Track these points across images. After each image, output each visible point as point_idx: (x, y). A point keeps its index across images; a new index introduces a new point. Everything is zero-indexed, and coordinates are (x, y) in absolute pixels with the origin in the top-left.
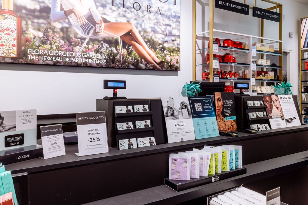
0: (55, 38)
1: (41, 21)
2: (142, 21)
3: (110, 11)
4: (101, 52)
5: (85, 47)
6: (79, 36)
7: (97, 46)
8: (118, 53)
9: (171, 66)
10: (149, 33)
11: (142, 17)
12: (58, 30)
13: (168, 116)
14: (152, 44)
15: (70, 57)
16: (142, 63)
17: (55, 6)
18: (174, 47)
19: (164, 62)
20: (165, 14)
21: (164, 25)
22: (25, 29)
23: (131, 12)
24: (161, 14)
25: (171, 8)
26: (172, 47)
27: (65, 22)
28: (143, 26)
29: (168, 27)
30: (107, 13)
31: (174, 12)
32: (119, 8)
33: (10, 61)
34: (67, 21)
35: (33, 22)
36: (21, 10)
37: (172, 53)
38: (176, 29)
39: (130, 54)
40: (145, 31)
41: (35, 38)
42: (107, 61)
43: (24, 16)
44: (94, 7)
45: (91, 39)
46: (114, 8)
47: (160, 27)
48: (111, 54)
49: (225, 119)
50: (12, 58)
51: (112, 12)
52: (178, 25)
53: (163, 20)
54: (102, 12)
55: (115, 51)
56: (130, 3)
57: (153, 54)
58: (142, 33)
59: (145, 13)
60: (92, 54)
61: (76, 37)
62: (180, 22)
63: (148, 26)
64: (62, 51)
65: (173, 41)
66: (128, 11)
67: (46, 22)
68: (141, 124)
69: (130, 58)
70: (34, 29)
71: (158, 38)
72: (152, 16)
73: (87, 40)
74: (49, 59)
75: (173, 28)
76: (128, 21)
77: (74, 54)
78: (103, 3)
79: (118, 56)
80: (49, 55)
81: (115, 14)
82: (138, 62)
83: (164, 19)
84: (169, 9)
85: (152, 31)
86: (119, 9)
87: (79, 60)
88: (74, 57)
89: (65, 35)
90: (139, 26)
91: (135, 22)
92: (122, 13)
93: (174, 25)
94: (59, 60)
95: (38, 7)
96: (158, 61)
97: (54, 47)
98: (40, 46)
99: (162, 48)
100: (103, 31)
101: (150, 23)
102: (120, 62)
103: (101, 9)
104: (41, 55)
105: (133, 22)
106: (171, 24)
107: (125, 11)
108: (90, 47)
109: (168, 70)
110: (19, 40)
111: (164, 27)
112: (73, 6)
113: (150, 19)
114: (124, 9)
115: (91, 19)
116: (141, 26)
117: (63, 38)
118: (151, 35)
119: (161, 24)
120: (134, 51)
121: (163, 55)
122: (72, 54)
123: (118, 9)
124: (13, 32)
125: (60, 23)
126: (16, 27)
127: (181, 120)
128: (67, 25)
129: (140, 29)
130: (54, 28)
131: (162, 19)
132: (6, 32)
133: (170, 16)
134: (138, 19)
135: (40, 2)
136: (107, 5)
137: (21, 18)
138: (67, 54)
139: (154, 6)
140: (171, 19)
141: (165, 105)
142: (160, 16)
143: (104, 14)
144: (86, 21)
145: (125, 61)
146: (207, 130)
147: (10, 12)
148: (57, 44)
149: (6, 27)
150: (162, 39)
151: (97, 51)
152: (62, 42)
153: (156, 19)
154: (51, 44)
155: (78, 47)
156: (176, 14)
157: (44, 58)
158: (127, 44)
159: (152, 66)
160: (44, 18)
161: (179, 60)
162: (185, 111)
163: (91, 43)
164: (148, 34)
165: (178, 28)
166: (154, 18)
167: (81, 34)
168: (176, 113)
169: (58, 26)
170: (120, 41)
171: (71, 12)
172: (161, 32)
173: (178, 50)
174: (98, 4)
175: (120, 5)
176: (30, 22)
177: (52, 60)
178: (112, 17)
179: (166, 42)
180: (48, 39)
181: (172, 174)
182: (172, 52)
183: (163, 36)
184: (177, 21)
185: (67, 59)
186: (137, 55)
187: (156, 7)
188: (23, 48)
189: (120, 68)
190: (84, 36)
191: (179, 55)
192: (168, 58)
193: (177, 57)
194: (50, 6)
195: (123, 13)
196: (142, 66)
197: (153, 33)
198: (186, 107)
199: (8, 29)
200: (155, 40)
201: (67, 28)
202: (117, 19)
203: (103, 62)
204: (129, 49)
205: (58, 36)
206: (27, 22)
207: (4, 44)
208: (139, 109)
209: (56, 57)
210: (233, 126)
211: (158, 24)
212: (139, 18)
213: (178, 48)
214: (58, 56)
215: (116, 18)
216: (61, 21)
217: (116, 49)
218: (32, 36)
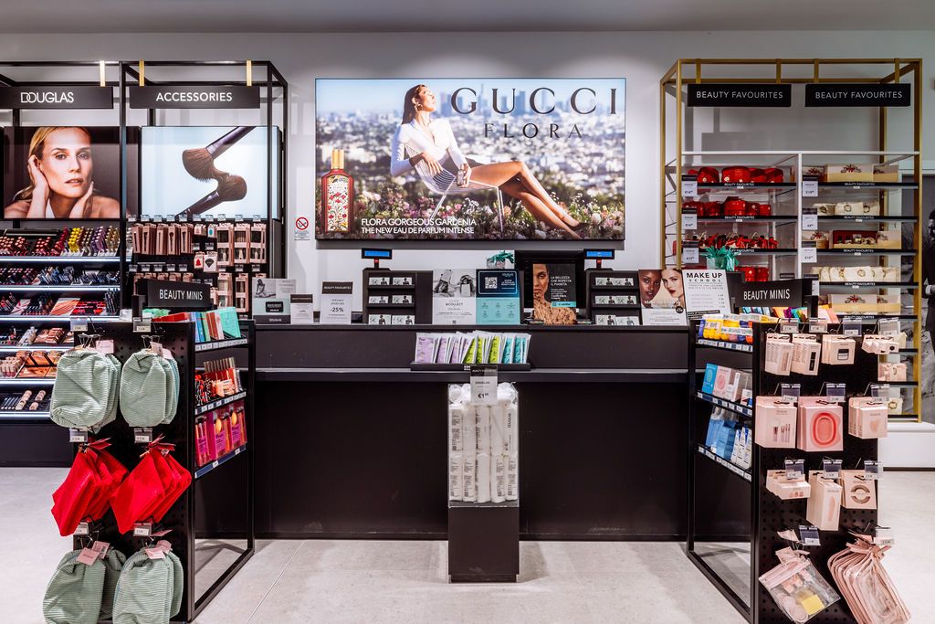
0: (397, 200)
1: (378, 178)
2: (540, 155)
3: (481, 147)
4: (467, 216)
5: (441, 210)
6: (430, 193)
7: (460, 206)
8: (496, 214)
9: (603, 231)
10: (556, 174)
11: (541, 148)
12: (401, 188)
13: (437, 292)
14: (562, 194)
15: (418, 226)
16: (540, 228)
17: (396, 154)
18: (611, 195)
19: (587, 225)
20: (590, 134)
21: (586, 156)
22: (358, 192)
23: (520, 142)
24: (580, 136)
25: (602, 121)
26: (605, 194)
27: (410, 174)
28: (543, 163)
29: (596, 159)
30: (475, 151)
31: (611, 127)
32: (498, 138)
33: (340, 237)
34: (413, 172)
35: (367, 181)
36: (353, 166)
37: (605, 207)
38: (615, 161)
39: (516, 214)
40: (547, 171)
41: (370, 202)
42: (475, 230)
43: (357, 173)
44: (455, 144)
45: (449, 197)
46: (487, 141)
47: (579, 160)
48: (482, 217)
49: (551, 305)
50: (343, 233)
51: (485, 148)
52: (619, 152)
53: (585, 146)
54: (468, 151)
55: (490, 211)
56: (517, 127)
57: (562, 211)
58: (541, 176)
59: (548, 139)
60: (452, 219)
61: (426, 196)
62: (624, 146)
63: (552, 162)
64: (407, 218)
65: (608, 182)
66: (515, 141)
67: (384, 179)
68: (399, 299)
69: (517, 221)
70: (369, 191)
71: (575, 181)
72: (560, 143)
73: (444, 198)
74: (389, 231)
75: (608, 159)
76: (513, 159)
77: (424, 222)
78: (469, 137)
79: (496, 220)
80: (388, 226)
81: (490, 150)
82: (532, 228)
83: (588, 144)
84: (600, 124)
85: (561, 170)
86: (498, 142)
87: (431, 230)
88: (424, 226)
89: (411, 195)
90: (534, 164)
91: (528, 157)
92: (501, 147)
93: (610, 153)
94: (402, 232)
95: (374, 159)
96: (574, 222)
97: (396, 213)
98: (377, 213)
99: (582, 199)
100: (468, 180)
101: (557, 156)
102: (498, 228)
103: (465, 145)
104: (378, 227)
105: (523, 159)
106: (603, 150)
107: (508, 143)
108: (448, 208)
109: (596, 240)
110: (351, 207)
111: (589, 159)
112: (421, 148)
113: (558, 149)
114: (506, 140)
115: (449, 164)
116: (538, 164)
117: (407, 199)
118: (558, 177)
119: (582, 155)
120: (525, 209)
121: (585, 210)
122: (420, 222)
123: (495, 142)
124: (344, 197)
125: (403, 177)
126: (347, 191)
127: (457, 298)
128: (413, 179)
129: (537, 169)
130: (396, 185)
131: (582, 144)
132: (336, 198)
133: (601, 136)
134: (532, 152)
135: (376, 152)
136: (477, 138)
137: (353, 177)
138: (414, 222)
139: (565, 124)
140: (604, 141)
141: (436, 278)
142: (578, 139)
143: (472, 153)
144: (442, 169)
145: (507, 228)
146: (498, 314)
147: (340, 172)
148: (399, 209)
149: (335, 193)
150: (582, 183)
151: (459, 215)
152: (407, 204)
153: (569, 146)
154: (390, 209)
155: (430, 210)
156: (614, 130)
157: (382, 230)
158: (511, 198)
159: (562, 233)
160: (382, 173)
161: (621, 218)
162: (466, 287)
163: (449, 202)
164: (553, 177)
165: (621, 156)
166: (566, 145)
167: (433, 189)
168: (450, 289)
169: (401, 181)
170: (499, 194)
171: (420, 157)
172: (580, 169)
173: (620, 200)
174: (461, 139)
175: (498, 134)
176: (364, 182)
177: (392, 232)
178: (484, 157)
179: (593, 186)
180: (387, 203)
181: (418, 356)
182: (607, 204)
183: (586, 177)
184: (616, 144)
185: (414, 230)
186: (530, 215)
187: (570, 125)
188: (356, 218)
189: (498, 240)
190: (439, 193)
191: (622, 208)
192: (597, 217)
193: (617, 213)
194: (390, 154)
195: (505, 145)
196: (542, 234)
197: (562, 172)
198: (469, 281)
199: (338, 195)
200: (568, 185)
201: (413, 183)
202: (494, 159)
203: (470, 231)
204: (514, 206)
205: (400, 196)
206: (360, 182)
207: (333, 214)
208: (399, 281)
209: (398, 227)
210: (568, 317)
211: (574, 156)
212: (535, 149)
213: (619, 195)
214: (401, 226)
215: (491, 157)
216: (405, 174)
217: (492, 208)
218: (367, 201)
